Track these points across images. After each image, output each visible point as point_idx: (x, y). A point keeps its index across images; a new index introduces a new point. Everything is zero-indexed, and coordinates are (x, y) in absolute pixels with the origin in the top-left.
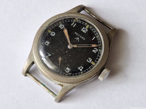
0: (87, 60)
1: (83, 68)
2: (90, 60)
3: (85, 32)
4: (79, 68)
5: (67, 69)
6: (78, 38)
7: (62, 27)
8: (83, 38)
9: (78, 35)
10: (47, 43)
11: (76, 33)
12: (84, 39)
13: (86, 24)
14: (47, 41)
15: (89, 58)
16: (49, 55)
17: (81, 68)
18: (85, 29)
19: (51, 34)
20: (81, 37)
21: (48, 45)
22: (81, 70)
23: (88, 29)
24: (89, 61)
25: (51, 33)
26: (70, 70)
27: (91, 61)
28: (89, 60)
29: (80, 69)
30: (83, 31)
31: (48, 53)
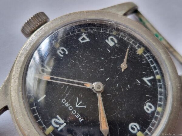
0: (67, 53)
1: (80, 39)
3: (58, 116)
4: (88, 40)
5: (113, 44)
6: (77, 106)
8: (67, 105)
9: (76, 114)
10: (149, 108)
11: (81, 120)
12: (64, 101)
14: (149, 112)
15: (62, 56)
17: (84, 39)
18: (58, 126)
19: (139, 128)
20: (71, 108)
22: (84, 36)
23: (49, 124)
24: (63, 50)
25: (138, 130)
26: (107, 41)
27: (59, 48)
28: (62, 53)
29: (86, 38)
30: (62, 121)
31: (149, 84)
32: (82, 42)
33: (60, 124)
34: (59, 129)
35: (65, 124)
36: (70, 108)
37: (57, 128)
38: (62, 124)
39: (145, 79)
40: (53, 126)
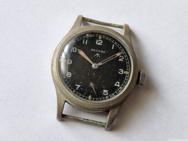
0: (119, 73)
1: (119, 83)
2: (122, 71)
3: (101, 45)
4: (115, 85)
5: (104, 92)
6: (98, 54)
7: (74, 50)
8: (102, 52)
9: (95, 51)
10: (70, 74)
11: (92, 50)
12: (104, 52)
13: (97, 35)
14: (68, 73)
15: (120, 70)
16: (77, 86)
17: (117, 84)
18: (99, 41)
21: (71, 76)
22: (118, 86)
23: (102, 39)
25: (67, 62)
26: (107, 91)
27: (124, 72)
30: (99, 44)
31: (76, 85)
32: (117, 82)
33: (98, 42)
34: (97, 40)
35: (96, 44)
36: (99, 51)
37: (98, 40)
38: (97, 43)
39: (79, 86)
40: (100, 40)
